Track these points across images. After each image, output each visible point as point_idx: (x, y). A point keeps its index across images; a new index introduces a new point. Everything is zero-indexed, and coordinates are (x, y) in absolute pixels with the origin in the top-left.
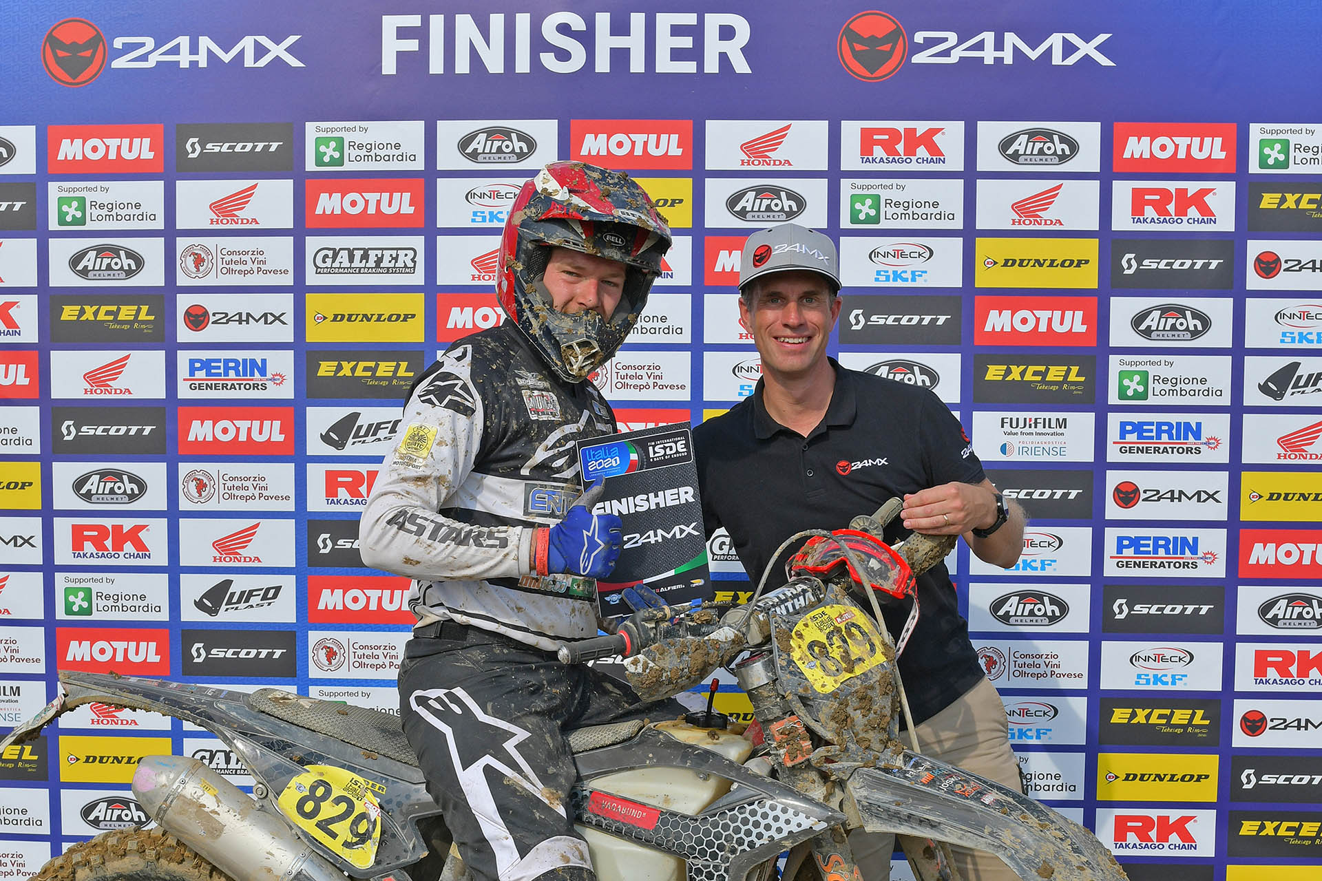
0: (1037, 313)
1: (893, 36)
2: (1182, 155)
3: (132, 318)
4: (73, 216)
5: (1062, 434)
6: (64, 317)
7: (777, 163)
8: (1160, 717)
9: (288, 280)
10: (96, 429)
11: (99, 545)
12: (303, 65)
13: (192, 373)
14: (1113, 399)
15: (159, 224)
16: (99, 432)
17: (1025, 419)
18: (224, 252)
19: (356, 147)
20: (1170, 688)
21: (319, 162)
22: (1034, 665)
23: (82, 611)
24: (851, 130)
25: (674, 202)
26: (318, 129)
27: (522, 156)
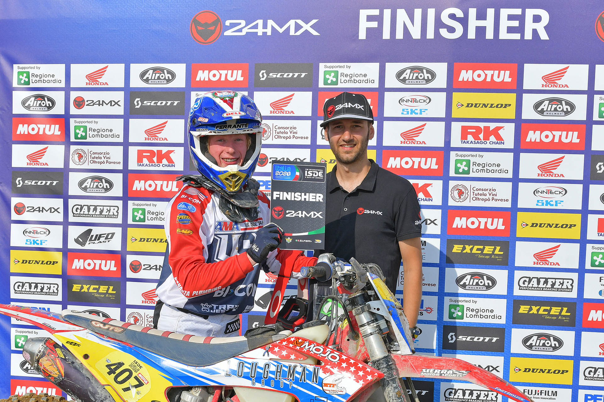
7: (561, 86)
9: (308, 142)
12: (319, 35)
18: (277, 127)
19: (344, 76)
21: (326, 83)
25: (506, 106)
26: (326, 67)
27: (428, 81)
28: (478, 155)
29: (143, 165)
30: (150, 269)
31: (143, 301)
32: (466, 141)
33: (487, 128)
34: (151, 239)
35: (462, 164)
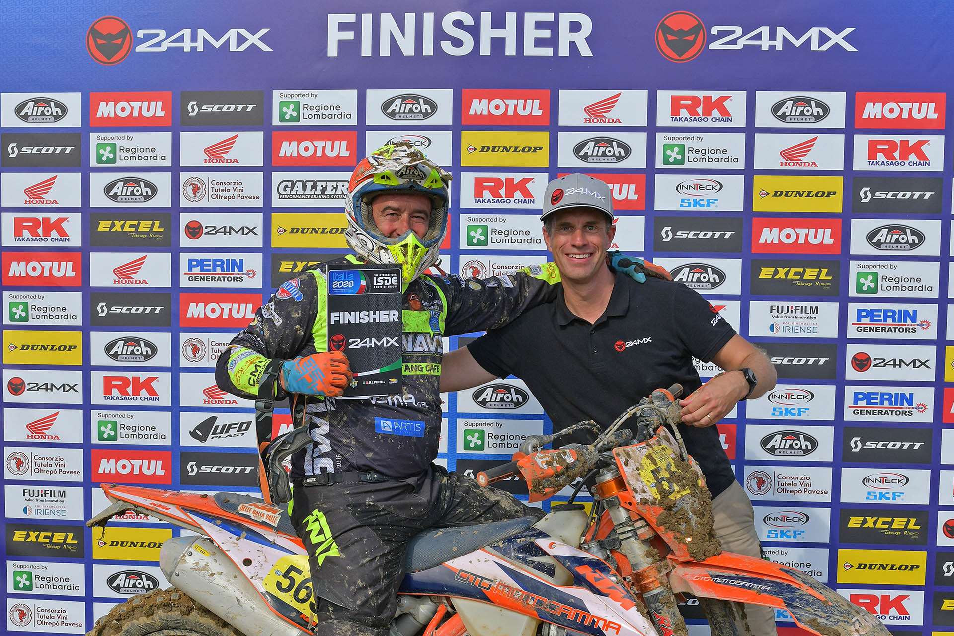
0: (798, 230)
1: (695, 30)
2: (905, 116)
3: (148, 229)
4: (108, 157)
5: (815, 318)
6: (100, 229)
7: (611, 121)
8: (884, 523)
9: (259, 203)
10: (121, 309)
11: (123, 391)
13: (190, 269)
14: (852, 292)
15: (168, 163)
16: (124, 311)
17: (788, 307)
18: (214, 183)
19: (308, 108)
20: (891, 502)
21: (282, 119)
22: (793, 485)
23: (110, 438)
24: (664, 98)
25: (535, 148)
26: (282, 96)
27: (426, 115)
28: (498, 219)
29: (23, 239)
30: (38, 390)
31: (28, 435)
32: (481, 199)
33: (510, 181)
34: (38, 346)
35: (476, 232)
